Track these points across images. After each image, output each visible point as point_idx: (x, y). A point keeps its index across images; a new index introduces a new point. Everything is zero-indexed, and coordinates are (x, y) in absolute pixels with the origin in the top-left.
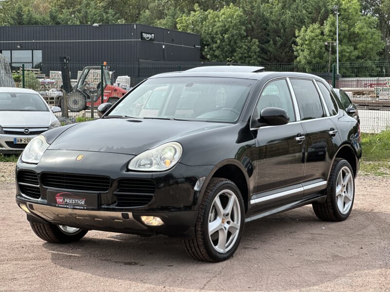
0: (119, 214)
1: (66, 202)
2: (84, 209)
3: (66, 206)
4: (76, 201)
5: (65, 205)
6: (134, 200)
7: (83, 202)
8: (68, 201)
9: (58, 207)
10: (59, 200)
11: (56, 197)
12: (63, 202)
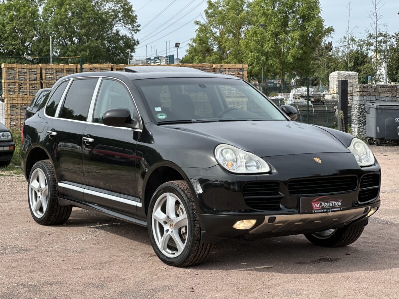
0: (363, 209)
1: (323, 207)
2: (340, 210)
3: (323, 211)
5: (322, 209)
7: (340, 204)
8: (325, 205)
9: (315, 213)
10: (316, 206)
11: (313, 203)
12: (319, 207)
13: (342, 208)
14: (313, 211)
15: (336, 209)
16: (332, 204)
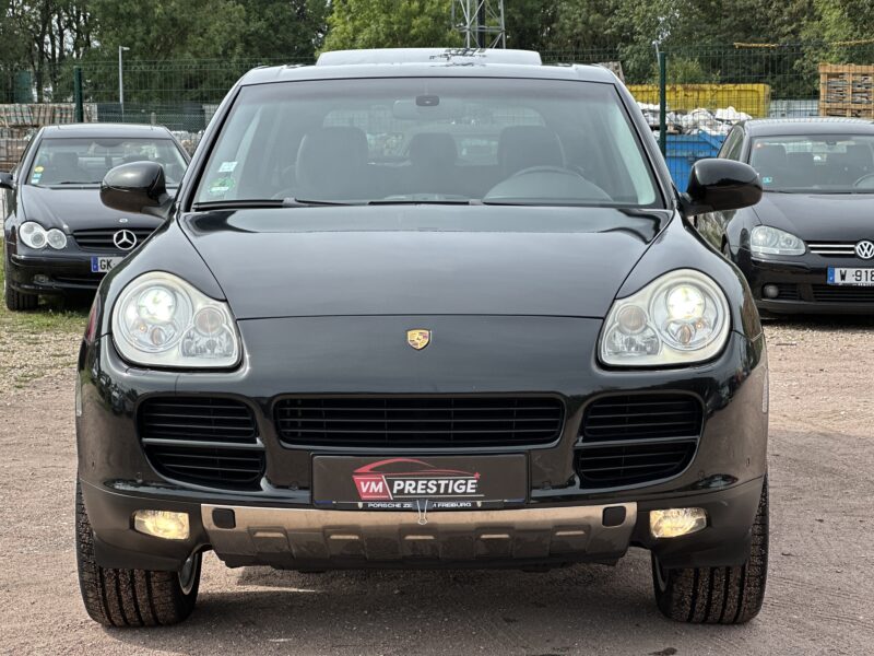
0: (595, 512)
1: (401, 492)
2: (474, 509)
3: (398, 506)
4: (443, 483)
5: (396, 500)
6: (628, 461)
7: (471, 487)
8: (409, 486)
9: (366, 509)
10: (371, 486)
11: (356, 478)
12: (385, 492)
13: (479, 504)
14: (360, 505)
15: (453, 505)
16: (438, 486)
